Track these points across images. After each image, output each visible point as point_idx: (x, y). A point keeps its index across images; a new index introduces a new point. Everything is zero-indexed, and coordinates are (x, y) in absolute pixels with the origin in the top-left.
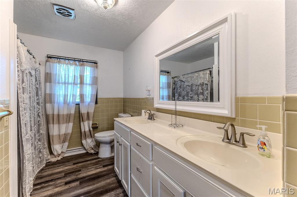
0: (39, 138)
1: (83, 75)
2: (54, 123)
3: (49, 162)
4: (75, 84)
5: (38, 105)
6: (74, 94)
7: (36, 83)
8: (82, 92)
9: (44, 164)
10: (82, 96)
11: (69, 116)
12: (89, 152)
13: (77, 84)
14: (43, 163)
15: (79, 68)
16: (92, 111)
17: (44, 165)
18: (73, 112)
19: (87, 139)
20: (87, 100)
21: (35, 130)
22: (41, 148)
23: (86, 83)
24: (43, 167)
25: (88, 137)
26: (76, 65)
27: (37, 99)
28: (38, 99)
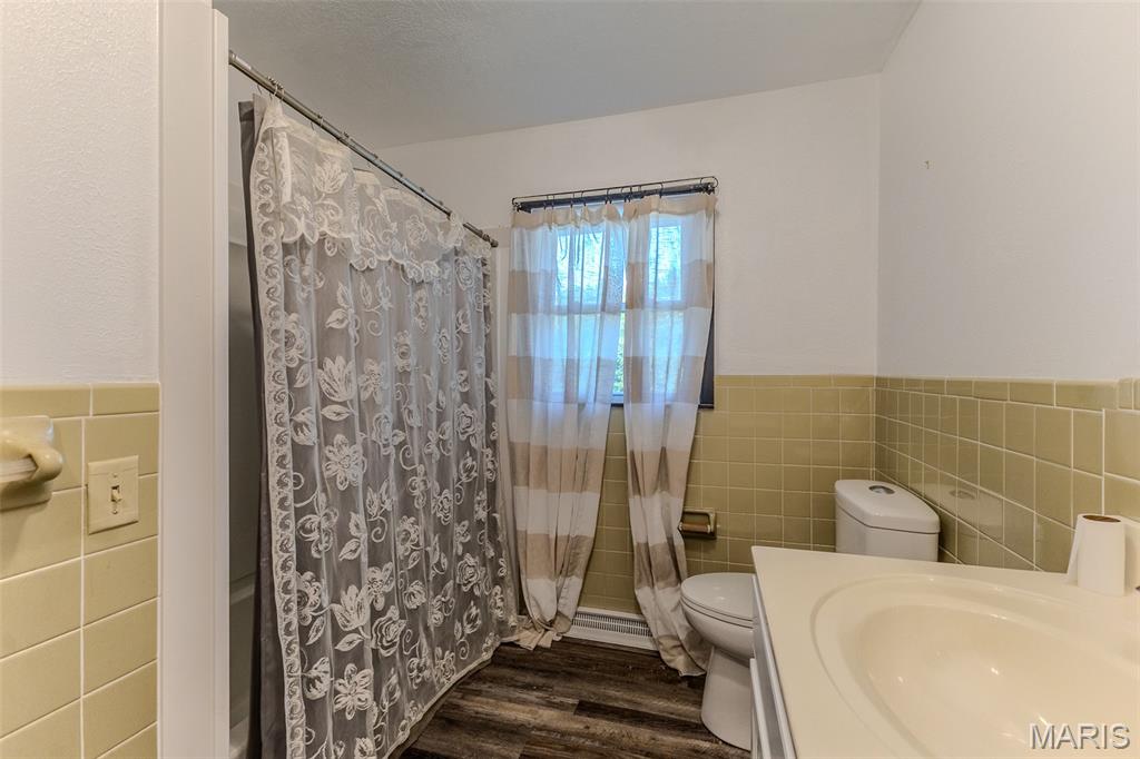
0: (469, 538)
1: (640, 260)
2: (531, 484)
3: (511, 644)
4: (609, 312)
5: (465, 405)
6: (603, 356)
7: (460, 313)
8: (636, 346)
9: (486, 650)
10: (635, 368)
11: (581, 458)
12: (665, 657)
13: (616, 312)
14: (485, 645)
15: (622, 232)
16: (680, 443)
17: (486, 656)
18: (598, 440)
19: (656, 587)
20: (659, 390)
21: (446, 507)
22: (477, 584)
23: (655, 302)
24: (480, 661)
25: (664, 577)
26: (613, 217)
27: (463, 378)
28: (466, 380)
